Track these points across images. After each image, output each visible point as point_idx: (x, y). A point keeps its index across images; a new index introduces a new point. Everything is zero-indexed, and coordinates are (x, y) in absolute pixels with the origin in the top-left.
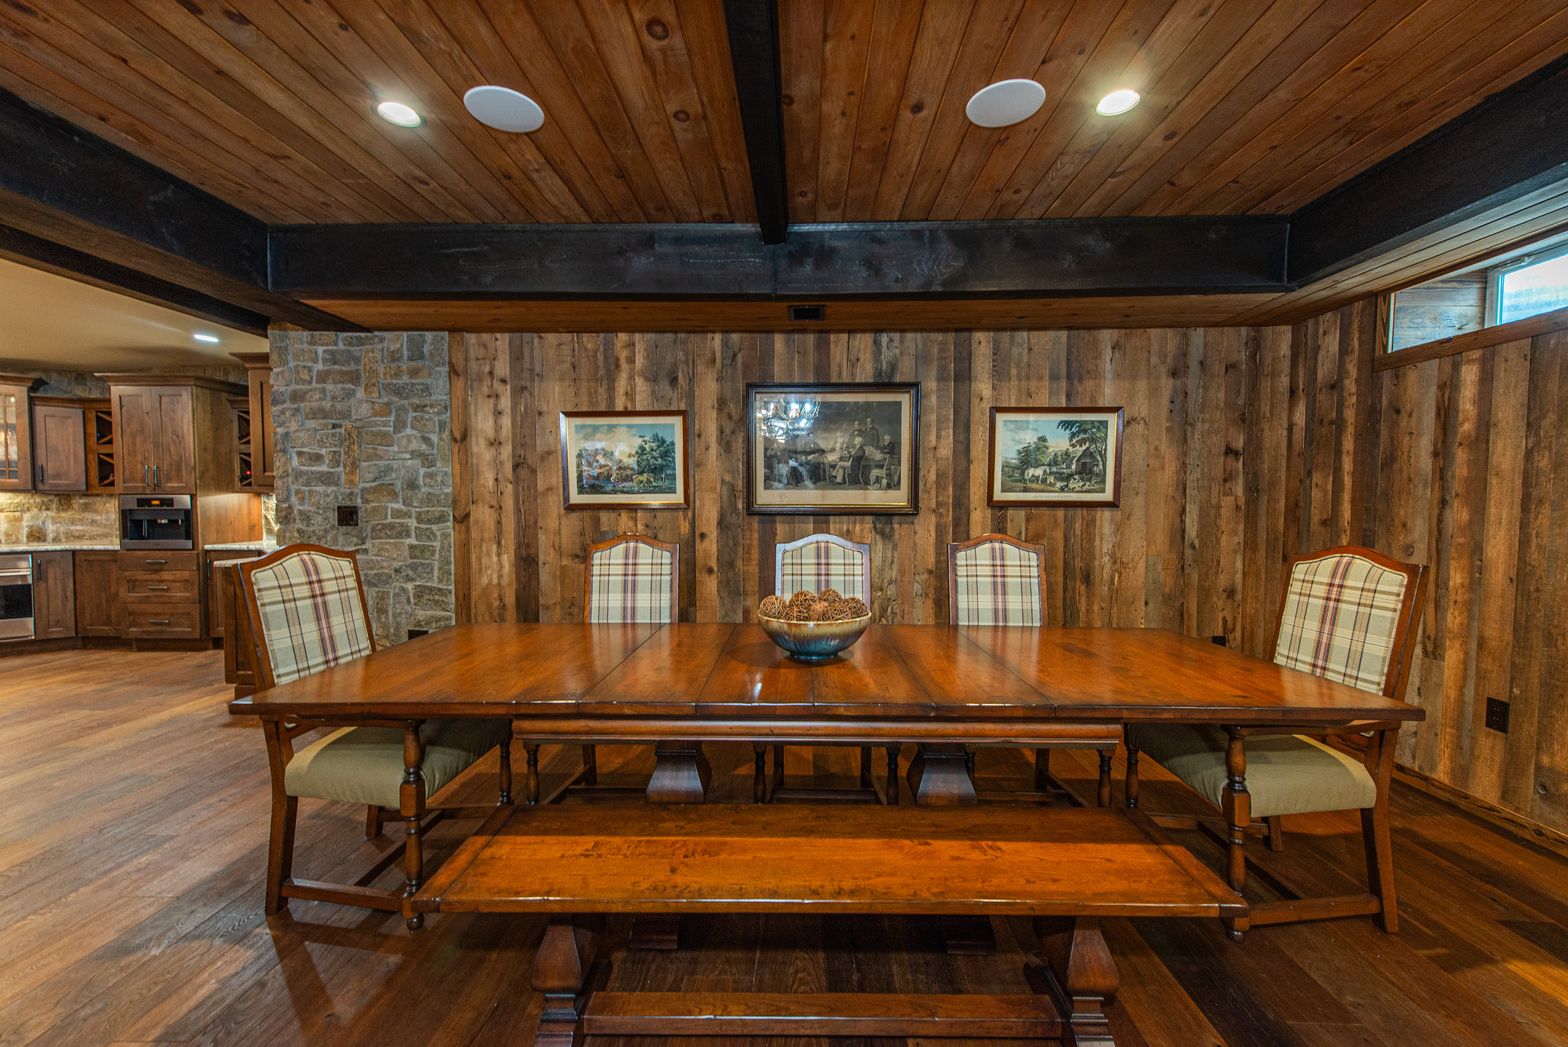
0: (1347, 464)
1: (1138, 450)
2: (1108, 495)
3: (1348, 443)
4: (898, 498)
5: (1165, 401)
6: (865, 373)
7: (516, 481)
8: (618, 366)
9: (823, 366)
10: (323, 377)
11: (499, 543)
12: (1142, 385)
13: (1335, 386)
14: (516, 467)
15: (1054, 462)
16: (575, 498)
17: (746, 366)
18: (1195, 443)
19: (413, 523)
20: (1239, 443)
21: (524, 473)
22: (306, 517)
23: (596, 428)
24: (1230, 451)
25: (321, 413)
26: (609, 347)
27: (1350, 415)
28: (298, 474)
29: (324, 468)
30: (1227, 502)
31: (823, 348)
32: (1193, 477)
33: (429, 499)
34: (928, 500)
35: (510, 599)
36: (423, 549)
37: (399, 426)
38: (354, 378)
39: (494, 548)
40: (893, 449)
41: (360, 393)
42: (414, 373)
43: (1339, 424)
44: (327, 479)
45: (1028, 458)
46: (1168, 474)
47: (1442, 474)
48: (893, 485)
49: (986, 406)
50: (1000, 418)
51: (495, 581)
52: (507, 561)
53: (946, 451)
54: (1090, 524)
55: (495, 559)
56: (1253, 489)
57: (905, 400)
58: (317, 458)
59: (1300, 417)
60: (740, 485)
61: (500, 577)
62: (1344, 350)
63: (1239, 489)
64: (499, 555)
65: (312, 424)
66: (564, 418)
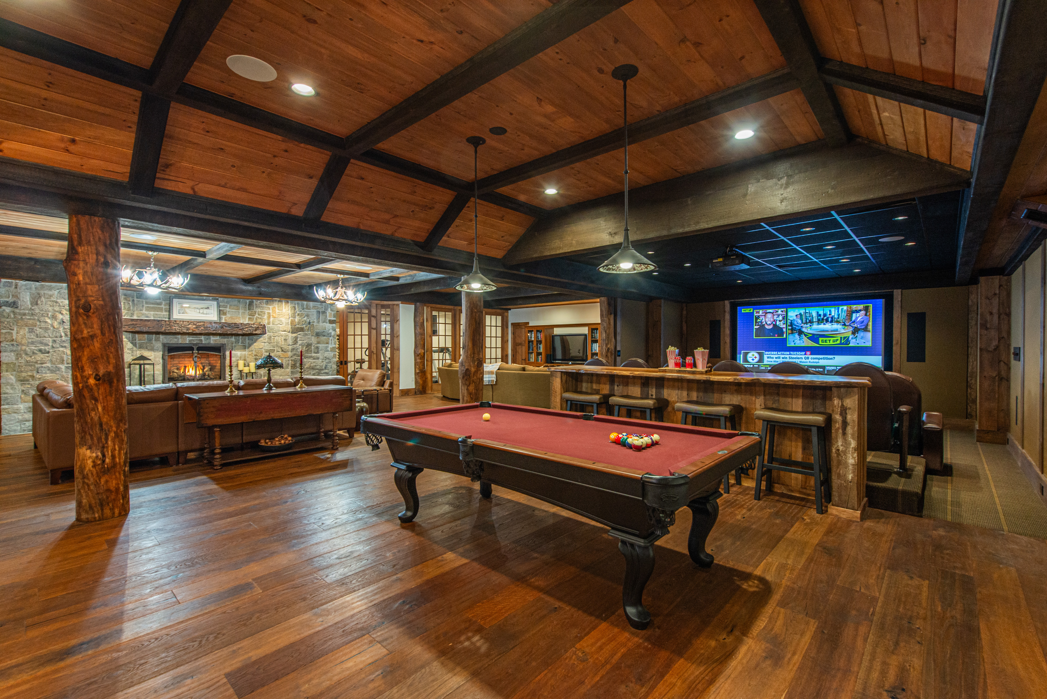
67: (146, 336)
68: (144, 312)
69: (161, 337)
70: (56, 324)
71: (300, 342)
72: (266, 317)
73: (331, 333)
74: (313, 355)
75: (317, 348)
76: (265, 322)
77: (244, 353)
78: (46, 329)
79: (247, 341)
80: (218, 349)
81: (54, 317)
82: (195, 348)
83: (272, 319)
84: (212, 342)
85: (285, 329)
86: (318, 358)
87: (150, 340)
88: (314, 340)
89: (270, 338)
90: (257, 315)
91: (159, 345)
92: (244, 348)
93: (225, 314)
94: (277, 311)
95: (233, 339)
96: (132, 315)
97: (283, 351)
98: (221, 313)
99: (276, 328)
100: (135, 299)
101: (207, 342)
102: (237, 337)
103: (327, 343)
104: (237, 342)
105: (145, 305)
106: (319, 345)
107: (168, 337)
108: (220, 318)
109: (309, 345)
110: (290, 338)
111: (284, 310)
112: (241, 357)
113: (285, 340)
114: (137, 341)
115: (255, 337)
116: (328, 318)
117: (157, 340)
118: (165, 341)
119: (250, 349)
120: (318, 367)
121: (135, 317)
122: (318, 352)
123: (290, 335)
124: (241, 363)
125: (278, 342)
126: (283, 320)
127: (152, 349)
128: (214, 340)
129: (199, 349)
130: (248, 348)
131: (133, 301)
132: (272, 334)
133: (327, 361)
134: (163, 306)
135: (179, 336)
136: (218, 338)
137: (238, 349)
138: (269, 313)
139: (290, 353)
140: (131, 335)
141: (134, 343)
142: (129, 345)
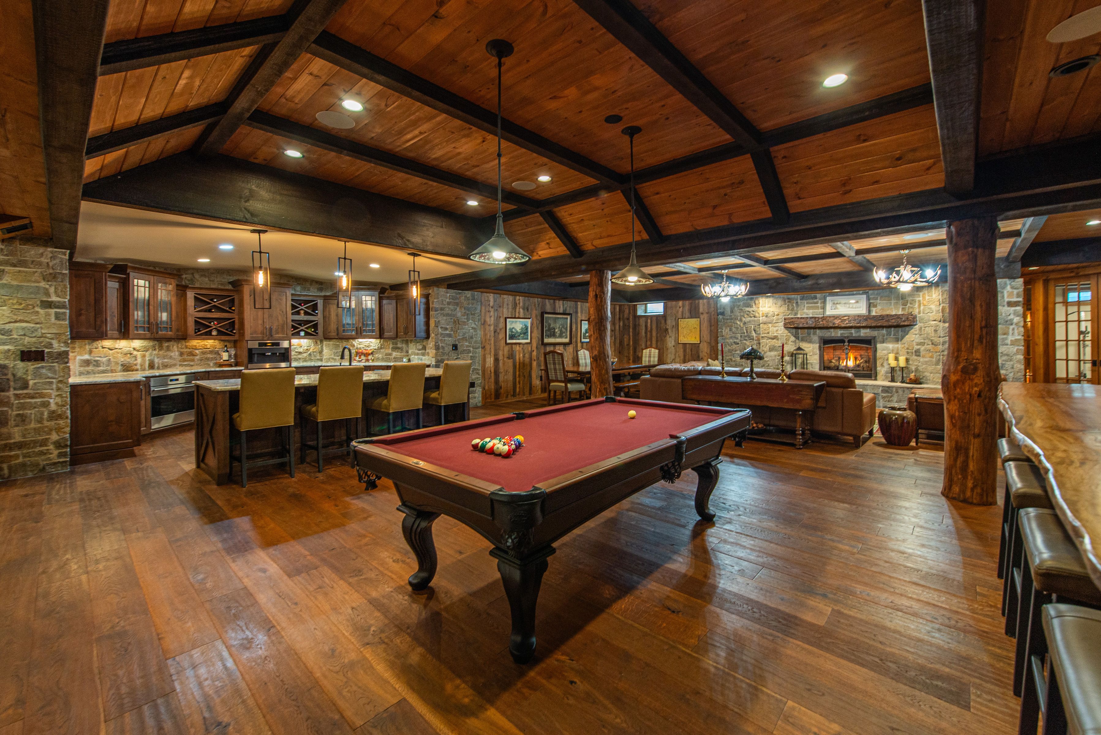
0: (631, 334)
3: (631, 330)
4: (567, 340)
6: (561, 311)
7: (495, 336)
8: (517, 305)
9: (554, 308)
10: (449, 303)
11: (490, 354)
13: (628, 319)
14: (495, 332)
16: (508, 341)
17: (541, 307)
19: (471, 349)
21: (496, 334)
22: (443, 348)
23: (512, 322)
25: (448, 315)
26: (515, 300)
27: (631, 325)
28: (442, 334)
29: (448, 332)
31: (554, 303)
33: (476, 342)
34: (572, 341)
35: (493, 371)
36: (474, 357)
37: (468, 319)
38: (457, 304)
39: (489, 356)
40: (566, 329)
41: (458, 309)
42: (473, 304)
43: (629, 326)
44: (449, 336)
45: (586, 331)
47: (646, 336)
48: (566, 337)
49: (580, 319)
50: (582, 322)
51: (489, 365)
52: (492, 359)
53: (574, 329)
55: (490, 359)
57: (569, 317)
58: (446, 329)
59: (621, 324)
60: (540, 337)
61: (491, 364)
62: (629, 313)
65: (445, 318)
66: (506, 319)
67: (806, 330)
68: (805, 311)
69: (818, 331)
70: (742, 325)
72: (916, 306)
76: (916, 312)
77: (896, 346)
78: (737, 328)
79: (900, 333)
80: (869, 342)
81: (741, 320)
82: (846, 340)
83: (922, 308)
84: (862, 335)
85: (935, 318)
87: (809, 334)
89: (921, 329)
90: (909, 305)
91: (816, 338)
92: (897, 340)
93: (875, 306)
94: (927, 298)
95: (884, 331)
96: (796, 314)
97: (932, 344)
98: (870, 306)
99: (926, 317)
100: (799, 301)
101: (857, 335)
102: (889, 330)
104: (889, 334)
105: (806, 305)
107: (823, 331)
108: (870, 311)
110: (941, 328)
111: (934, 296)
112: (893, 350)
113: (936, 331)
114: (800, 336)
115: (907, 329)
116: (1007, 300)
117: (814, 334)
118: (821, 335)
119: (903, 341)
121: (799, 316)
123: (941, 324)
124: (891, 356)
125: (928, 334)
126: (933, 307)
127: (810, 342)
128: (864, 333)
129: (850, 341)
130: (901, 340)
131: (797, 302)
132: (922, 324)
134: (819, 304)
135: (832, 330)
136: (868, 330)
137: (890, 342)
138: (919, 301)
139: (941, 346)
140: (794, 330)
141: (797, 337)
142: (793, 338)
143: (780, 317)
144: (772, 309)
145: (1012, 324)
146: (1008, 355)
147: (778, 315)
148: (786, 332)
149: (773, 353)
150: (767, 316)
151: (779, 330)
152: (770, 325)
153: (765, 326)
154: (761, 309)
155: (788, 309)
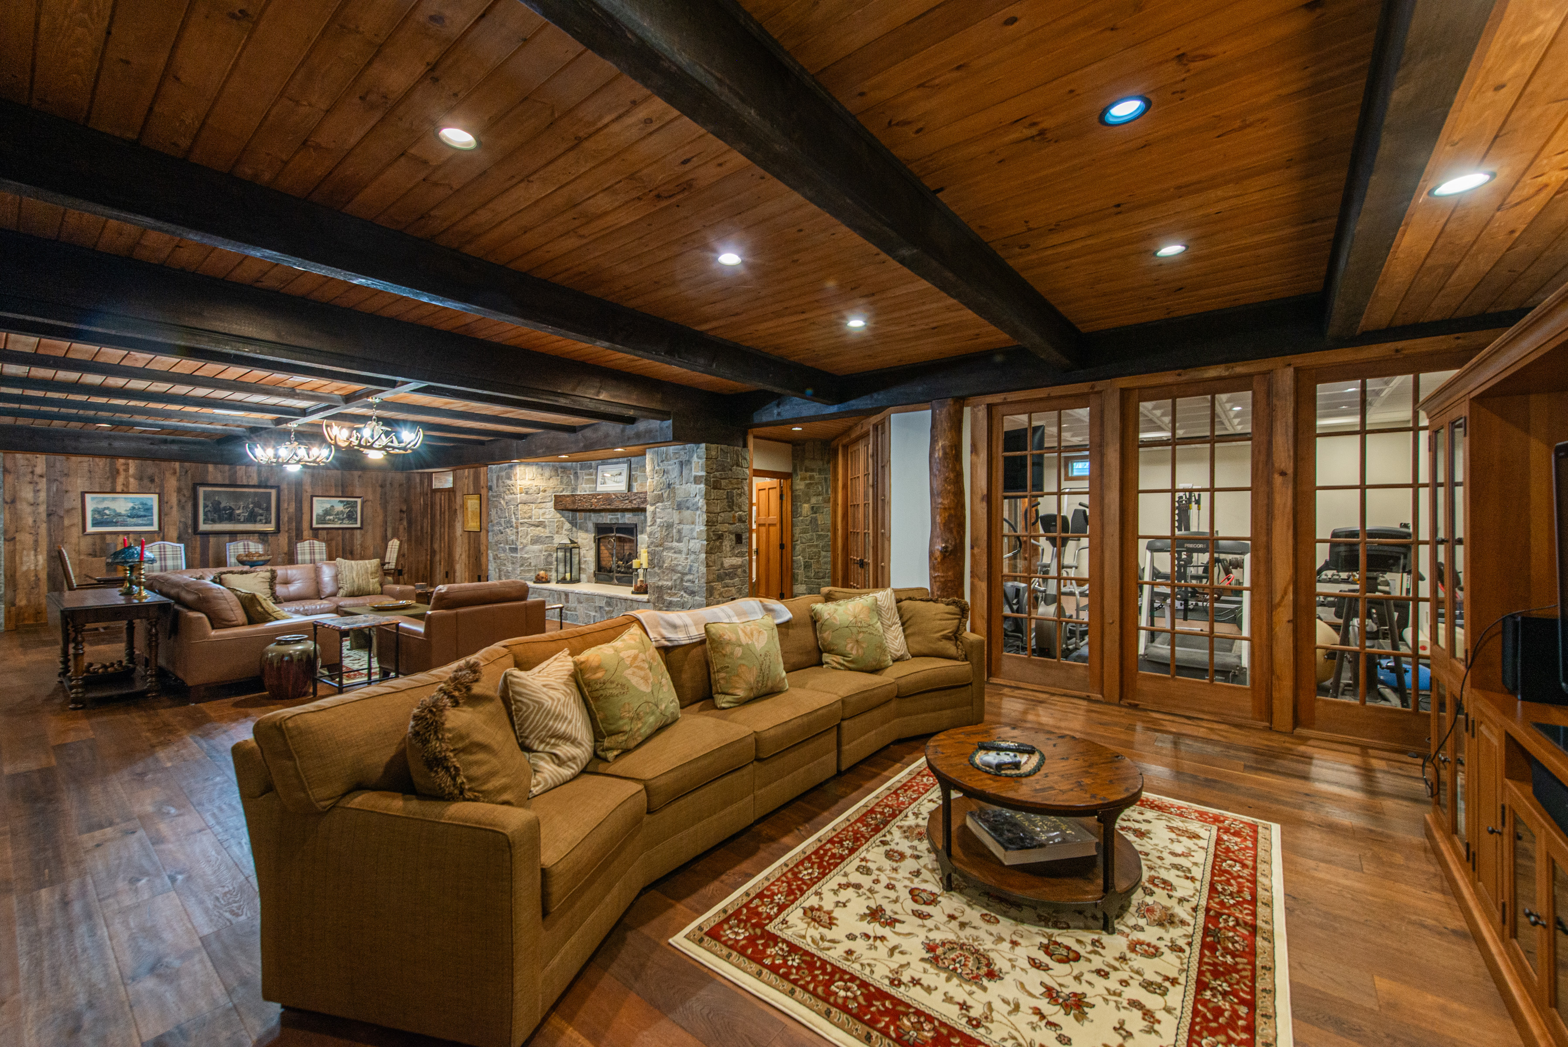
0: (429, 516)
1: (369, 511)
2: (359, 525)
3: (429, 510)
4: (271, 528)
5: (378, 496)
7: (49, 522)
8: (118, 472)
9: (233, 478)
11: (36, 550)
12: (370, 490)
13: (427, 494)
14: (49, 515)
15: (337, 514)
16: (90, 529)
17: (193, 476)
18: (389, 508)
20: (404, 508)
21: (55, 519)
23: (104, 499)
24: (401, 511)
26: (112, 464)
27: (429, 503)
30: (401, 527)
31: (233, 471)
32: (389, 519)
34: (284, 527)
35: (43, 576)
39: (32, 552)
40: (268, 509)
45: (327, 512)
46: (380, 519)
47: (440, 520)
48: (268, 522)
49: (309, 494)
50: (315, 499)
51: (32, 567)
52: (42, 559)
53: (292, 509)
54: (353, 535)
55: (33, 557)
56: (410, 523)
57: (273, 491)
59: (422, 502)
60: (190, 522)
61: (36, 566)
62: (428, 485)
63: (405, 523)
64: (36, 556)
66: (83, 494)
67: (582, 514)
69: (592, 515)
70: (505, 505)
71: (658, 520)
73: (697, 503)
74: (675, 544)
75: (679, 531)
78: (501, 510)
80: (632, 531)
81: (504, 499)
82: (615, 529)
84: (627, 521)
86: (680, 552)
87: (584, 519)
88: (676, 517)
91: (590, 526)
93: (634, 480)
95: (642, 516)
96: (575, 489)
98: (630, 480)
100: (578, 471)
101: (624, 521)
103: (693, 523)
105: (585, 478)
106: (681, 526)
107: (596, 514)
108: (630, 487)
109: (669, 526)
114: (578, 522)
116: (694, 473)
117: (589, 519)
118: (594, 520)
120: (680, 568)
122: (679, 540)
127: (587, 531)
128: (629, 519)
131: (576, 473)
133: (693, 557)
134: (592, 477)
135: (602, 514)
136: (632, 515)
140: (570, 514)
141: (573, 523)
142: (567, 526)
143: (547, 494)
144: (535, 483)
145: (697, 509)
146: (694, 553)
147: (545, 491)
148: (558, 515)
149: (537, 547)
150: (527, 493)
151: (548, 513)
152: (533, 506)
153: (526, 507)
154: (519, 482)
155: (561, 482)
